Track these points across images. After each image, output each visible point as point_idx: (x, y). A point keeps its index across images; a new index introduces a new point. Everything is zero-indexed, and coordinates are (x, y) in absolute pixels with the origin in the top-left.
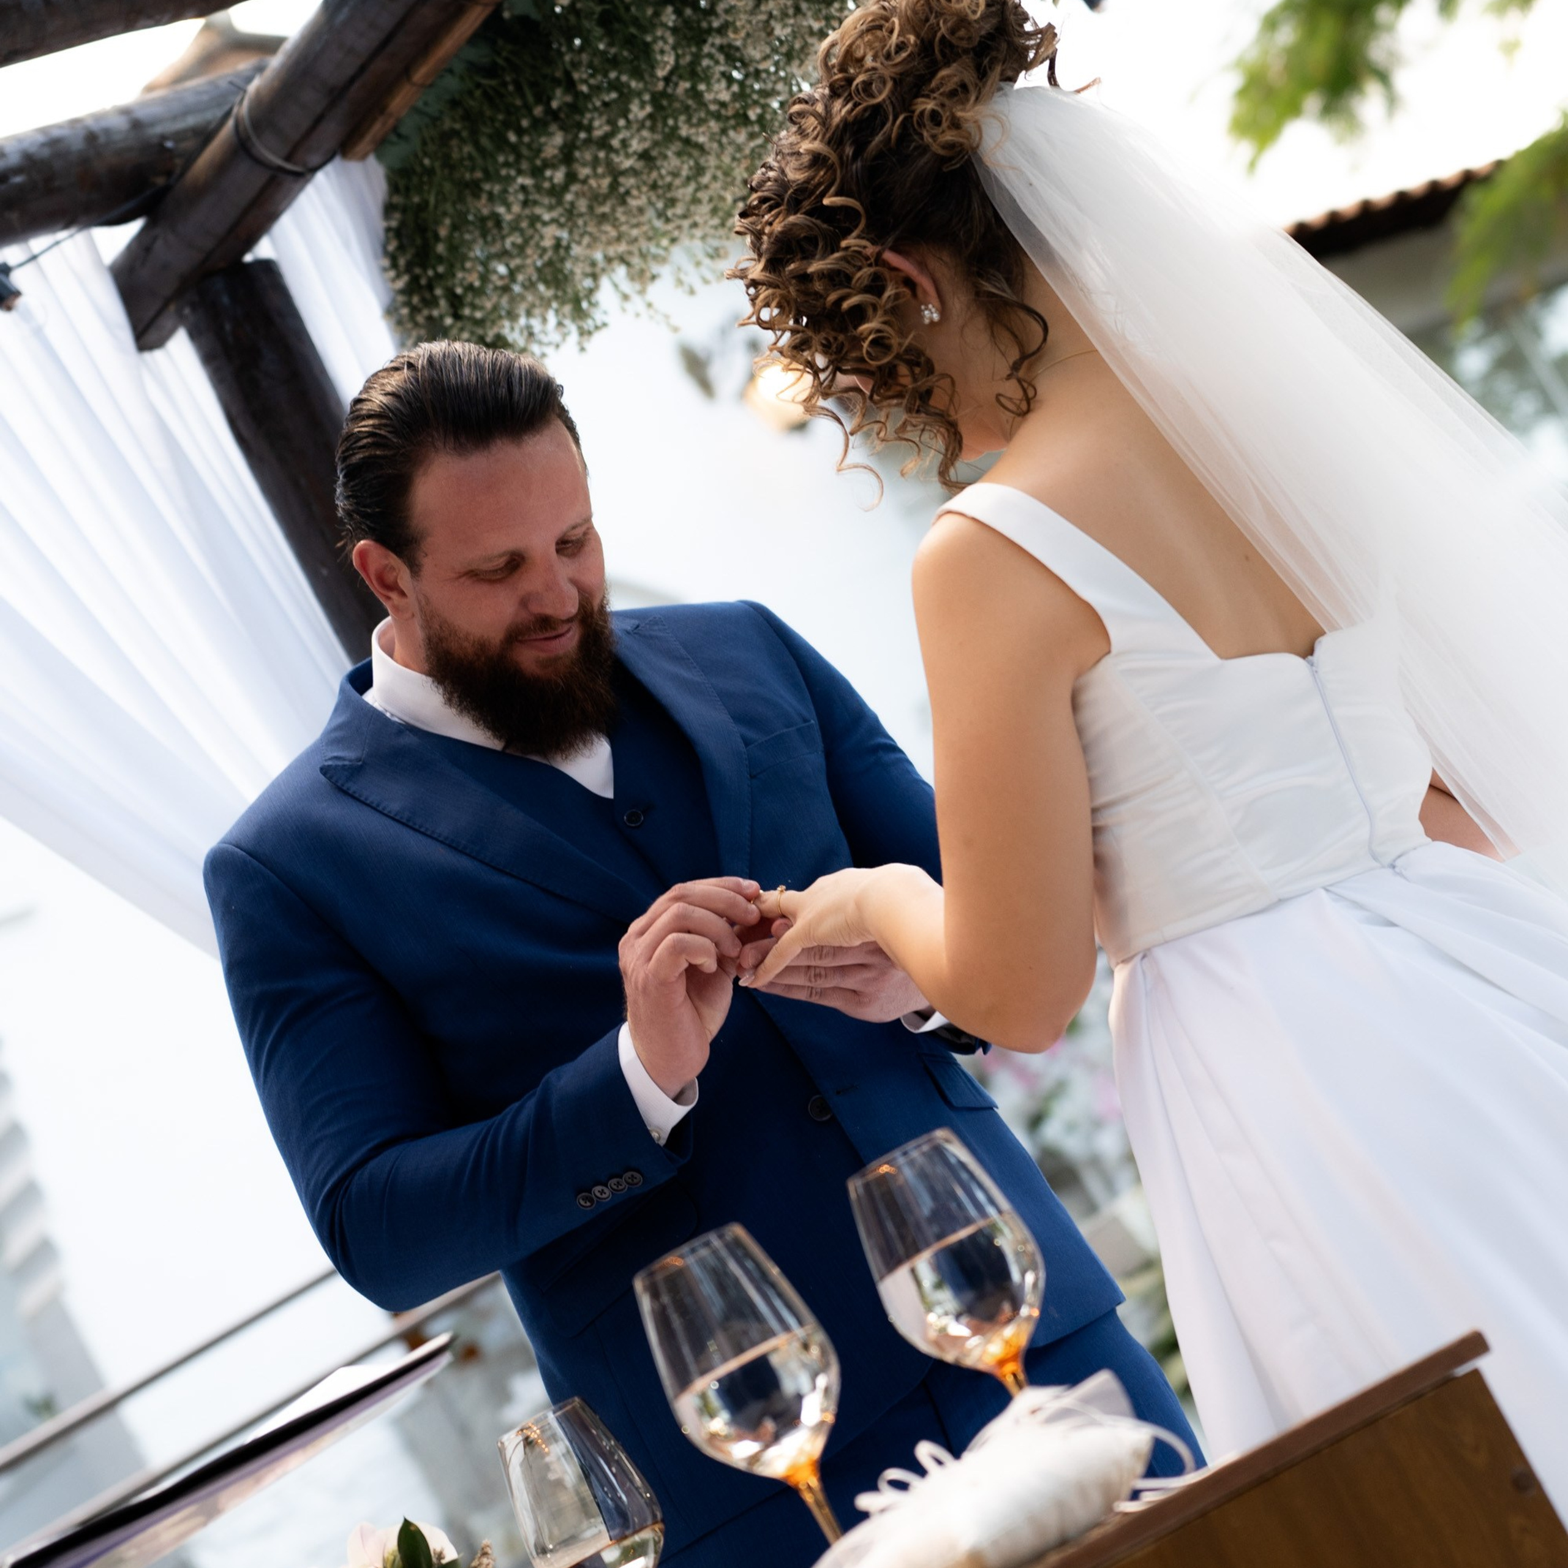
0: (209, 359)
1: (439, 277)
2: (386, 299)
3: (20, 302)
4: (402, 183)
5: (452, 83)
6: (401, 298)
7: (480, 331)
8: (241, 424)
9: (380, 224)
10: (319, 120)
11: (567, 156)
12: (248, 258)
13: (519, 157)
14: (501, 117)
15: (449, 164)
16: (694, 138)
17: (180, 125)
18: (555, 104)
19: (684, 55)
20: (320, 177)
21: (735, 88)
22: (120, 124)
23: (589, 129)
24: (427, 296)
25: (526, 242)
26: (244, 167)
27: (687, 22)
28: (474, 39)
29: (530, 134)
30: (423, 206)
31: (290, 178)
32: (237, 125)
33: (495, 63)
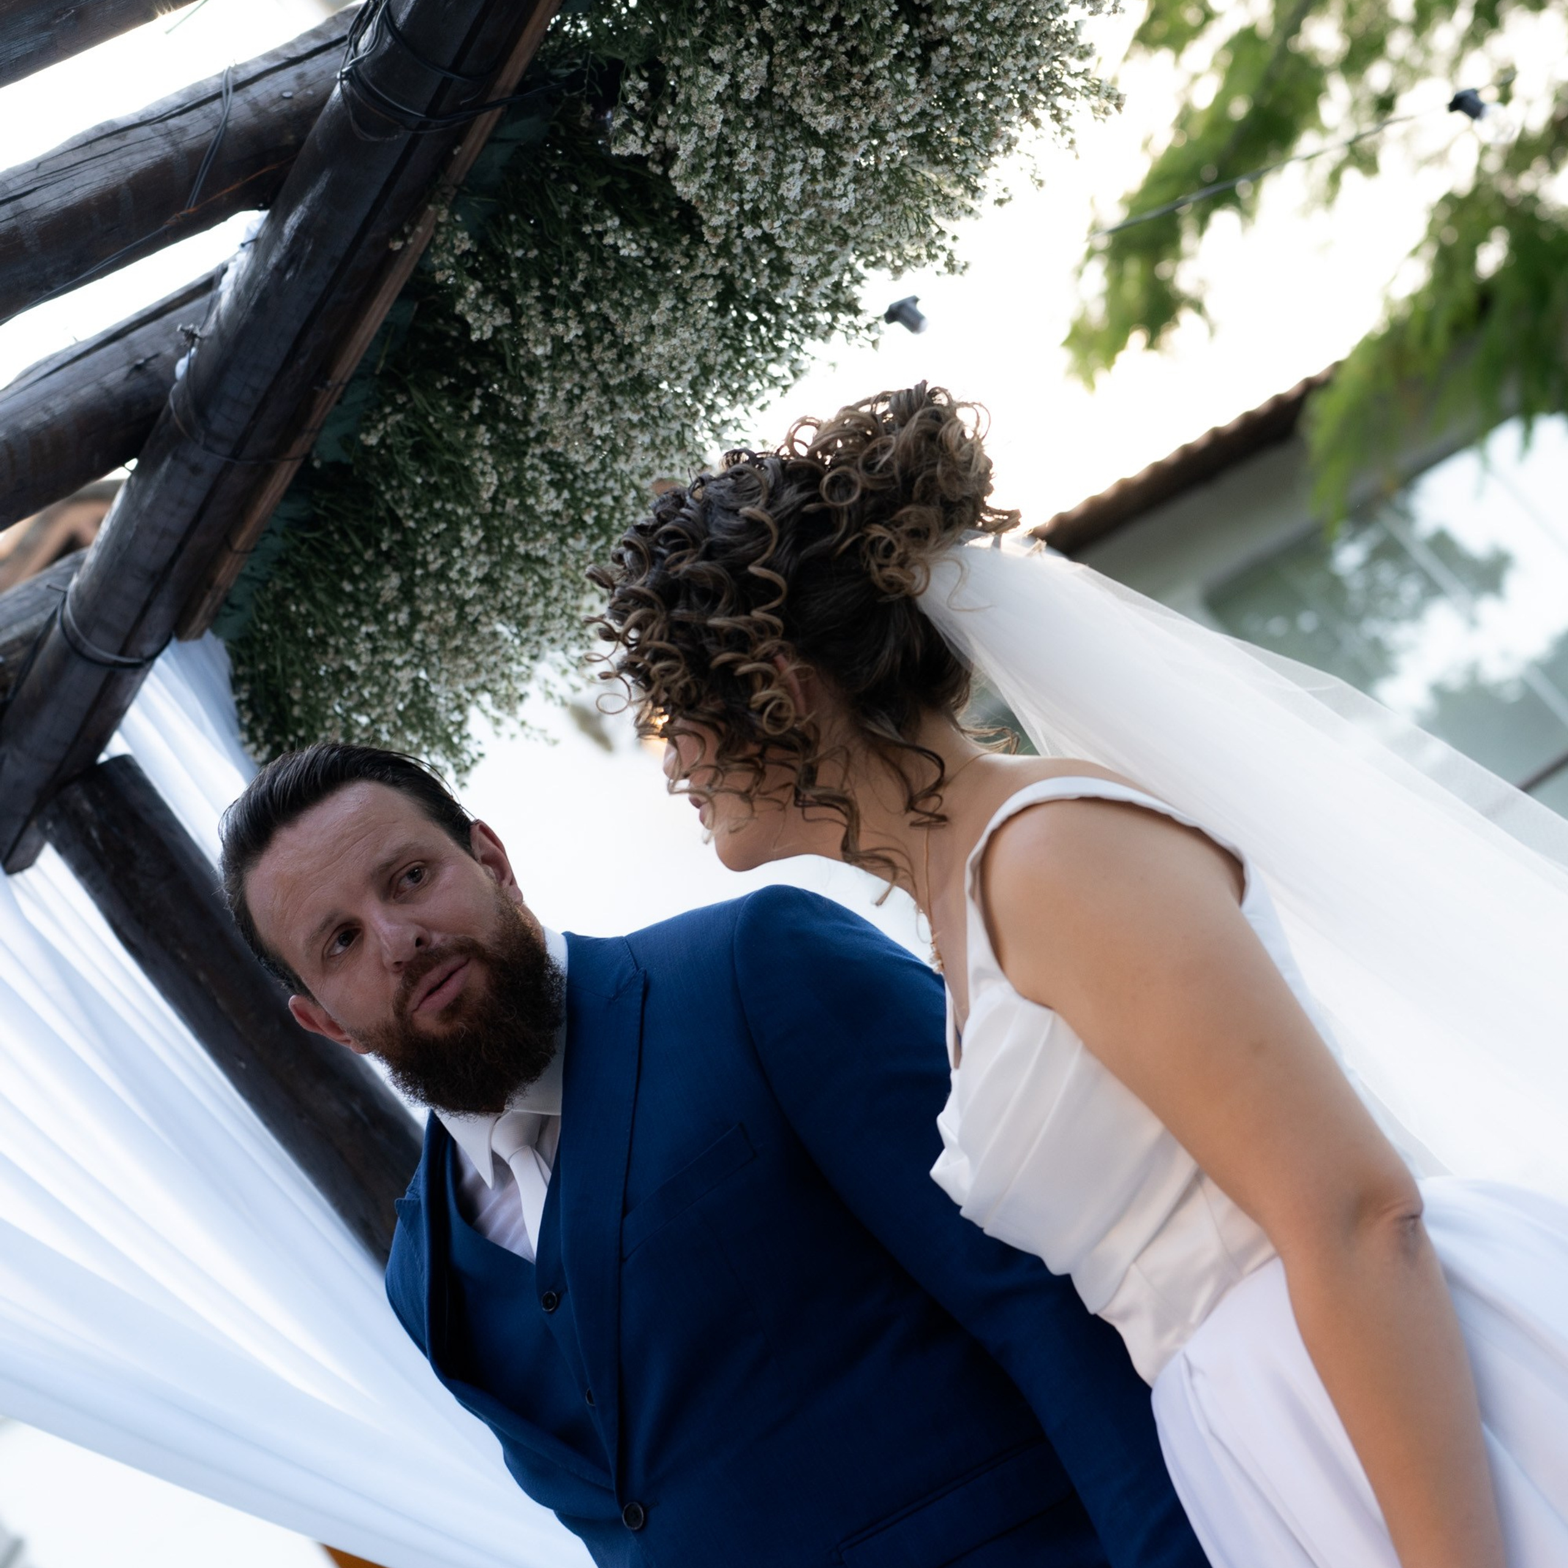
0: (81, 870)
4: (244, 653)
5: (275, 543)
8: (126, 930)
9: (231, 699)
10: (146, 607)
11: (407, 593)
12: (103, 758)
13: (358, 605)
14: (332, 567)
15: (289, 624)
16: (533, 553)
18: (384, 546)
19: (506, 471)
20: (159, 662)
21: (566, 494)
23: (424, 564)
25: (383, 689)
26: (78, 670)
27: (503, 438)
28: (289, 494)
29: (365, 580)
30: (271, 671)
31: (129, 671)
32: (63, 629)
33: (315, 514)
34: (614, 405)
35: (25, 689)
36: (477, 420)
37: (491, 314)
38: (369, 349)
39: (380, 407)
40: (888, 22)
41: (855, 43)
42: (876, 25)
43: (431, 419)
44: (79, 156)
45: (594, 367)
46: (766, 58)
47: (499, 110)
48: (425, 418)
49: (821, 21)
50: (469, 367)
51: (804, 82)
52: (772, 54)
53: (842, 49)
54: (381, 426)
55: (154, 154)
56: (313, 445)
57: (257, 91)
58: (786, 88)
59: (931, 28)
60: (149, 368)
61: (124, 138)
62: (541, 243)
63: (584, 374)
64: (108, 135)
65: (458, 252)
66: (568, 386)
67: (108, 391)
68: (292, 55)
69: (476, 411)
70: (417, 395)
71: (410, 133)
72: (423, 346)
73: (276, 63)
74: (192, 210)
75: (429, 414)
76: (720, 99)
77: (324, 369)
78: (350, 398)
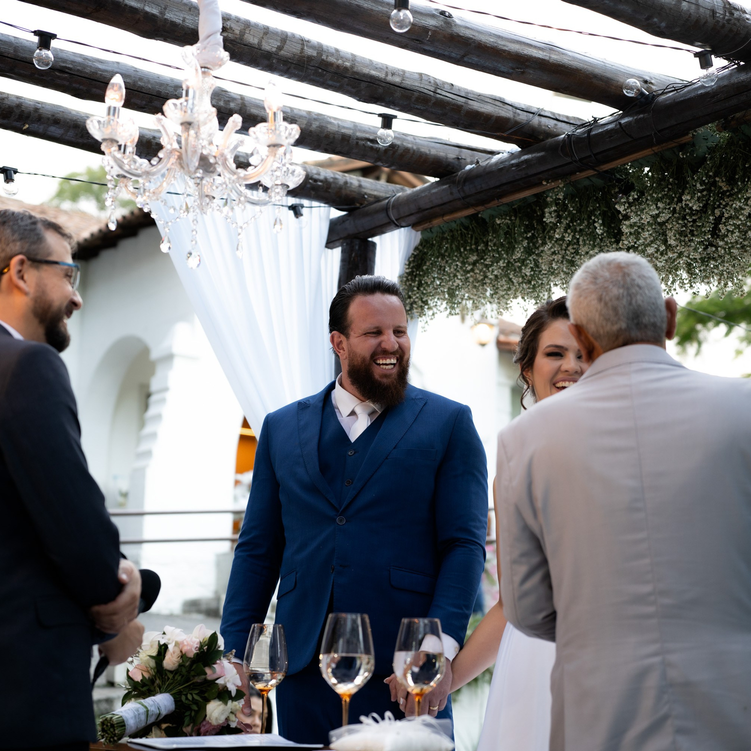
0: (343, 261)
1: (420, 275)
2: (401, 273)
3: (301, 218)
4: (424, 244)
5: (454, 225)
6: (406, 275)
7: (422, 296)
9: (411, 251)
10: (412, 214)
11: (474, 264)
12: (370, 239)
13: (461, 256)
14: (462, 242)
15: (440, 246)
16: (513, 280)
17: (372, 193)
18: (479, 248)
19: (523, 256)
20: (402, 229)
21: (532, 273)
22: (356, 183)
23: (485, 260)
24: (413, 278)
25: (450, 281)
26: (383, 215)
28: (467, 217)
29: (467, 252)
30: (426, 253)
31: (394, 225)
32: (388, 203)
33: (469, 226)
34: (562, 262)
35: (367, 208)
36: (527, 238)
37: (552, 217)
38: (516, 201)
39: (506, 215)
40: (707, 231)
41: (694, 229)
42: (703, 229)
43: (516, 229)
44: (490, 101)
45: (565, 250)
46: (671, 215)
47: (596, 172)
48: (515, 227)
49: (691, 217)
50: (535, 224)
51: (675, 228)
52: (673, 215)
53: (690, 228)
54: (503, 220)
55: (508, 115)
56: (483, 211)
57: (543, 120)
58: (669, 226)
59: (715, 241)
60: (461, 161)
61: (504, 105)
62: (579, 211)
63: (562, 249)
64: (501, 102)
65: (558, 197)
66: (556, 249)
67: (447, 158)
68: (558, 118)
69: (528, 236)
70: (518, 220)
71: (571, 161)
72: (529, 210)
73: (552, 117)
74: (505, 135)
75: (517, 227)
76: (652, 216)
77: (501, 196)
78: (501, 208)
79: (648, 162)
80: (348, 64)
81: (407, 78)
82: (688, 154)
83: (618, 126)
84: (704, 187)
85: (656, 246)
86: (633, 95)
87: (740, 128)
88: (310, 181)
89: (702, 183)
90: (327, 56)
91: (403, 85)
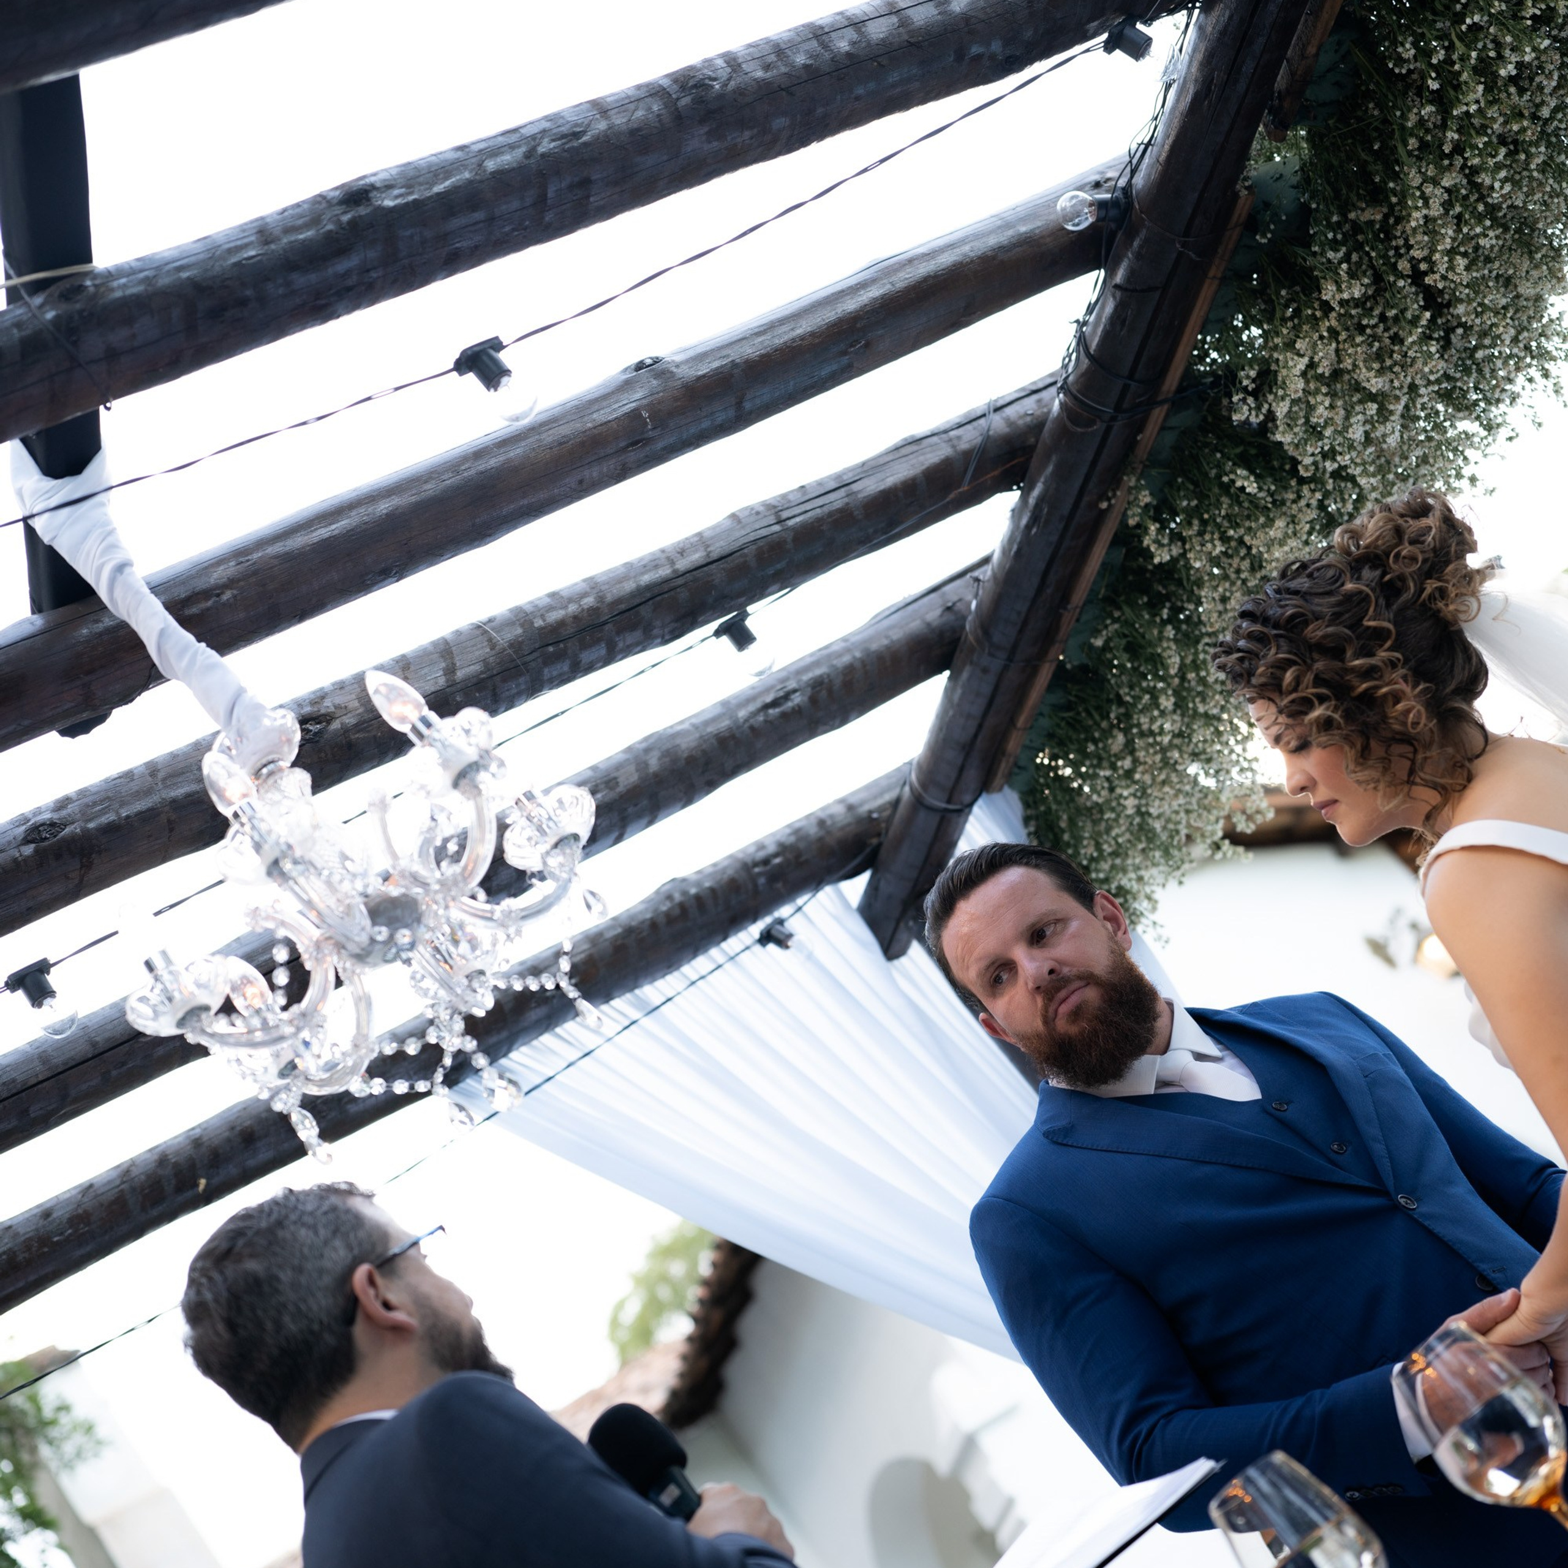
3: (794, 940)
4: (1030, 800)
5: (1045, 722)
10: (962, 769)
13: (1100, 759)
16: (1210, 712)
17: (880, 802)
18: (1112, 716)
19: (1186, 656)
20: (976, 809)
22: (840, 809)
23: (1139, 725)
25: (1118, 816)
26: (922, 815)
27: (1186, 635)
28: (1050, 688)
29: (1102, 742)
30: (1048, 812)
31: (955, 815)
32: (911, 790)
33: (1070, 701)
35: (891, 833)
36: (1166, 622)
37: (1167, 546)
38: (1094, 582)
39: (1103, 620)
41: (1395, 330)
42: (1409, 315)
43: (1137, 626)
44: (890, 457)
46: (1334, 345)
47: (1166, 407)
48: (1133, 625)
49: (1371, 317)
50: (1160, 588)
51: (1360, 357)
52: (1338, 343)
54: (1104, 633)
55: (939, 453)
56: (1063, 652)
57: (1010, 411)
58: (1347, 364)
59: (1449, 317)
60: (956, 608)
61: (920, 444)
62: (1202, 496)
63: (1233, 584)
64: (910, 443)
65: (1142, 504)
67: (928, 625)
68: (1034, 388)
69: (1165, 617)
70: (1127, 610)
71: (1105, 425)
72: (1130, 578)
73: (1023, 394)
74: (966, 488)
75: (1135, 622)
76: (1302, 375)
77: (1064, 596)
78: (1084, 618)
79: (1226, 305)
80: (589, 601)
81: (712, 538)
82: (1272, 227)
83: (1118, 294)
84: (1344, 249)
85: (1360, 417)
86: (1091, 220)
87: (1307, 100)
88: (757, 870)
89: (1335, 245)
90: (542, 616)
91: (715, 555)
